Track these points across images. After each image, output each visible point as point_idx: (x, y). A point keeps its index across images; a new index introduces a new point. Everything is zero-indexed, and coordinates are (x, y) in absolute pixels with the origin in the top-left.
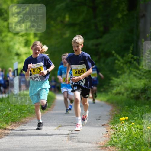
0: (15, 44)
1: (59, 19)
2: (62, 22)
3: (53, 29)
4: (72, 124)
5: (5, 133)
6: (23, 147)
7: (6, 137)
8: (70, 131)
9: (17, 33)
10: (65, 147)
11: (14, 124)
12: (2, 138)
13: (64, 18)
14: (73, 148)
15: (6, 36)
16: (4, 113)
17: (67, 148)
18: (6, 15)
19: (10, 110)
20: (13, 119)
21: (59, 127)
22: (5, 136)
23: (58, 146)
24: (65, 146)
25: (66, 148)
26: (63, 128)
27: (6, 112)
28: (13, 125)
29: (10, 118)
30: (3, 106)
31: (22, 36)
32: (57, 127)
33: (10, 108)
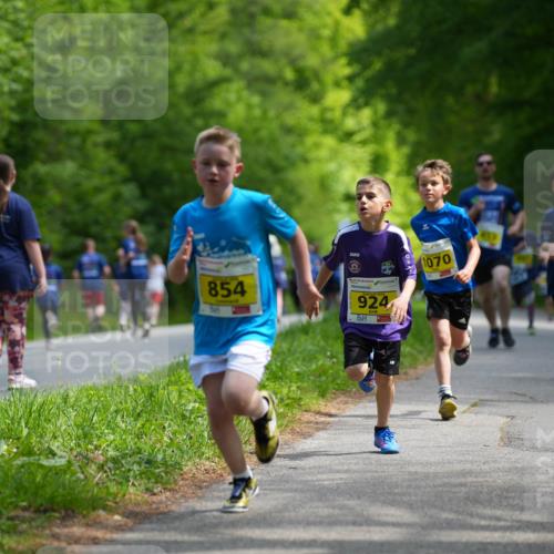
0: (341, 167)
1: (470, 90)
2: (479, 97)
3: (453, 119)
4: (514, 397)
5: (317, 423)
6: (371, 464)
7: (322, 434)
8: (508, 417)
9: (348, 136)
10: (492, 465)
11: (342, 398)
12: (310, 436)
13: (486, 85)
14: (517, 468)
15: (317, 146)
16: (314, 366)
17: (500, 466)
18: (315, 86)
19: (332, 357)
20: (339, 382)
21: (475, 405)
22: (318, 430)
23: (472, 462)
24: (495, 461)
25: (497, 465)
26: (486, 409)
27: (320, 363)
28: (338, 400)
29: (330, 379)
30: (310, 347)
31: (364, 143)
32: (466, 407)
33: (331, 351)
